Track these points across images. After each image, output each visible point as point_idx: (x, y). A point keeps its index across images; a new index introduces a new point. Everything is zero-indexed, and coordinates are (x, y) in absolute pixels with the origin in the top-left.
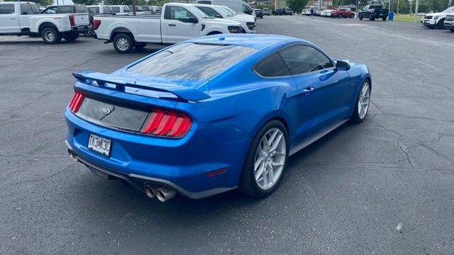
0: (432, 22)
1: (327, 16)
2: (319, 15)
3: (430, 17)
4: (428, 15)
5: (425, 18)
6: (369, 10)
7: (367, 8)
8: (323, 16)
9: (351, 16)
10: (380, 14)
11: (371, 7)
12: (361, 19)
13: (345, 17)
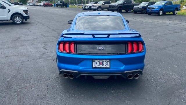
0: (87, 8)
1: (41, 6)
2: (37, 5)
3: (86, 6)
4: (85, 5)
5: (84, 6)
6: (60, 3)
7: (59, 2)
8: (39, 6)
9: (51, 6)
10: (65, 5)
11: (61, 2)
12: (57, 7)
13: (49, 6)
